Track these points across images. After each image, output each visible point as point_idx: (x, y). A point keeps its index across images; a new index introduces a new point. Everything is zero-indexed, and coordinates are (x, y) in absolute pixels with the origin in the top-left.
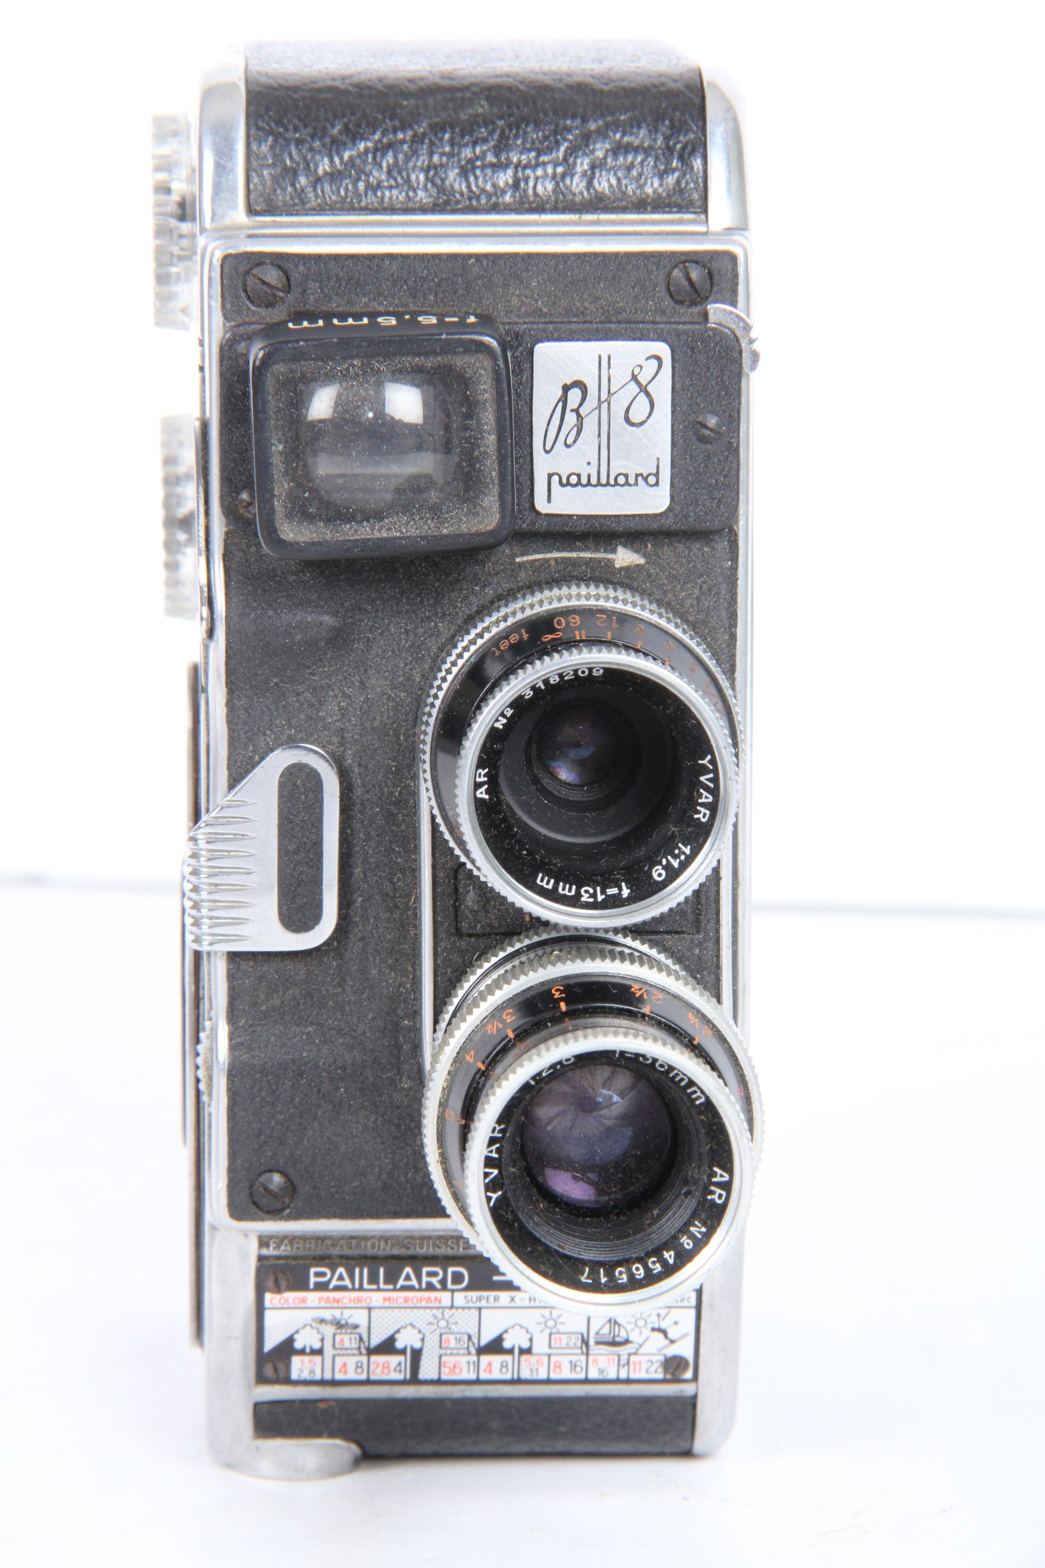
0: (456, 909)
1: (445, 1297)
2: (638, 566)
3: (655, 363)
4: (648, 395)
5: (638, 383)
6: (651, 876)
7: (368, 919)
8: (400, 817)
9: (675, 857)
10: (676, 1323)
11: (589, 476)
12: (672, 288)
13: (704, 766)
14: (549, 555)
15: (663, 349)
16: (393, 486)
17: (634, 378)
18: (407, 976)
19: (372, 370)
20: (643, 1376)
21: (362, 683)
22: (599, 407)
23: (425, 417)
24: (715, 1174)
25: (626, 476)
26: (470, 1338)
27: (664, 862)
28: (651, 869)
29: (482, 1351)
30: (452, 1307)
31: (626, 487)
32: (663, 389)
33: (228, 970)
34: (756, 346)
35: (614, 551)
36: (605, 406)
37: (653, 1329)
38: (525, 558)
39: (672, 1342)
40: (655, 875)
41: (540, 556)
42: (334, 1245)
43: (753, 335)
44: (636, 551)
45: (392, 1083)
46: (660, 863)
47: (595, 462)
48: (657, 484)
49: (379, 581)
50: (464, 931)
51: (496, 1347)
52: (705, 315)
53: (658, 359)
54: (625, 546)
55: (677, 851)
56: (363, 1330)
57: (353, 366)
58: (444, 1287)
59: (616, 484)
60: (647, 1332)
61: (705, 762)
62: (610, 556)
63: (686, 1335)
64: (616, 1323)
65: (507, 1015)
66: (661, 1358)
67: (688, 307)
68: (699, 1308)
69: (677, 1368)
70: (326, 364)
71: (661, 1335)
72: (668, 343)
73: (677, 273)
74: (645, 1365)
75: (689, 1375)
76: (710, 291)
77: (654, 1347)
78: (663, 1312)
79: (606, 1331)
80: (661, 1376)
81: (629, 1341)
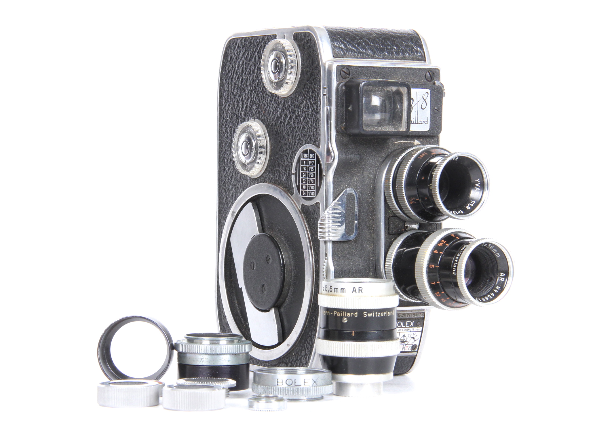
2: (419, 144)
3: (427, 94)
4: (426, 102)
5: (424, 99)
6: (466, 209)
8: (371, 206)
9: (471, 204)
10: (417, 336)
11: (414, 121)
12: (426, 77)
13: (477, 182)
14: (401, 142)
15: (428, 91)
16: (377, 121)
17: (423, 97)
19: (383, 90)
20: (407, 350)
21: (363, 173)
22: (416, 105)
23: (380, 105)
24: (501, 274)
25: (421, 121)
27: (469, 205)
28: (466, 207)
31: (421, 124)
32: (428, 100)
33: (332, 246)
34: (445, 91)
35: (414, 141)
36: (417, 104)
37: (412, 338)
38: (396, 142)
39: (415, 341)
40: (467, 208)
41: (399, 142)
43: (444, 88)
44: (419, 141)
46: (468, 206)
47: (415, 118)
48: (427, 124)
49: (367, 147)
50: (390, 233)
52: (434, 84)
53: (427, 93)
54: (417, 140)
55: (471, 203)
57: (380, 88)
59: (419, 123)
60: (410, 338)
61: (478, 181)
62: (414, 142)
63: (418, 339)
64: (405, 336)
65: (443, 241)
66: (412, 345)
67: (431, 81)
68: (422, 332)
69: (414, 348)
70: (374, 87)
71: (413, 339)
72: (429, 89)
73: (428, 74)
74: (408, 347)
75: (416, 350)
76: (434, 78)
77: (411, 342)
78: (414, 333)
79: (402, 338)
80: (411, 350)
81: (406, 341)
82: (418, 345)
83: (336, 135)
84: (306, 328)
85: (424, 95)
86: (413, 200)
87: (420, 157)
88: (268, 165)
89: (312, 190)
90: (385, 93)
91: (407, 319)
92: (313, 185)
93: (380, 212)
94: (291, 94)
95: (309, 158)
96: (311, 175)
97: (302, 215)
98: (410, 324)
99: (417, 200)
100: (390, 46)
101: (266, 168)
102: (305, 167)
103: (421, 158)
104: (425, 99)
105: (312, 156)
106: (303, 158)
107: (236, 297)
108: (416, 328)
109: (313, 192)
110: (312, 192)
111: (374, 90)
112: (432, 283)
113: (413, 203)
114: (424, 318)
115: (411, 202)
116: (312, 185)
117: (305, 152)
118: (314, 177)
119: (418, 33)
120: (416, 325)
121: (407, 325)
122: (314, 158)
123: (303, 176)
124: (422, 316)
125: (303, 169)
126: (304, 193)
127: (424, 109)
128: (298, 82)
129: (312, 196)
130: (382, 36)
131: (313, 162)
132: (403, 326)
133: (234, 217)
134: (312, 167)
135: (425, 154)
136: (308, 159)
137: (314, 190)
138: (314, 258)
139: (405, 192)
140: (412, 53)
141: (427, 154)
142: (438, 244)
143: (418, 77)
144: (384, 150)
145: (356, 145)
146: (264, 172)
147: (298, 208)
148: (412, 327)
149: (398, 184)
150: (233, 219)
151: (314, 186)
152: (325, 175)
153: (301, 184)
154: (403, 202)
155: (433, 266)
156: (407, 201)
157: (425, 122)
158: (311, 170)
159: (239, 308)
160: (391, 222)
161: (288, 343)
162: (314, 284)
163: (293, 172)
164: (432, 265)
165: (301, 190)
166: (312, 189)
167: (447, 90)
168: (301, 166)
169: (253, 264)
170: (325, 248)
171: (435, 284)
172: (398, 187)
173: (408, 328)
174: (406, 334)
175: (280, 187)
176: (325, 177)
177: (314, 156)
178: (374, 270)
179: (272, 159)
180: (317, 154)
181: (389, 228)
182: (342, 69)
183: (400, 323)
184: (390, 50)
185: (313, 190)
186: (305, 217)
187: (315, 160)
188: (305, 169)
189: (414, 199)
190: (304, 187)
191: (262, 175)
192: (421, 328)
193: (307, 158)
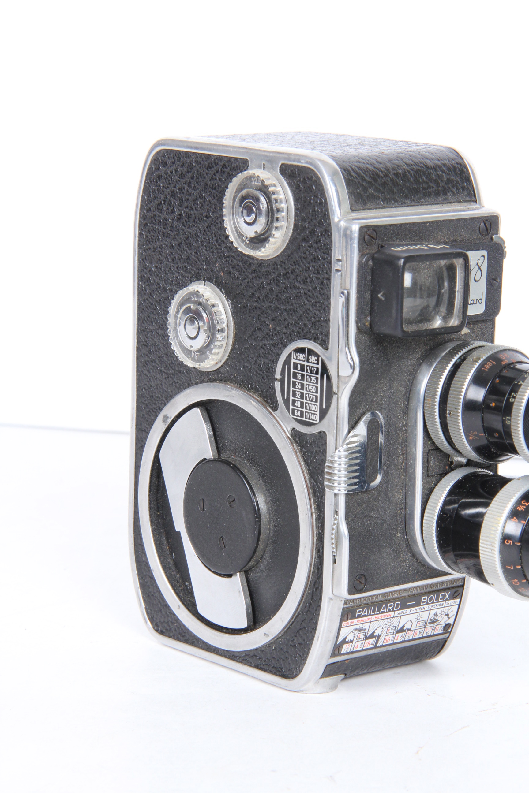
0: (428, 467)
1: (392, 613)
2: (468, 333)
3: (483, 258)
4: (481, 270)
5: (478, 266)
7: (389, 475)
10: (452, 611)
12: (481, 230)
15: (485, 253)
17: (477, 264)
18: (400, 495)
20: (438, 633)
21: (391, 385)
25: (474, 300)
26: (395, 627)
29: (398, 632)
30: (394, 617)
31: (473, 305)
32: (485, 267)
33: (346, 500)
37: (446, 615)
39: (449, 618)
42: (365, 600)
44: (468, 328)
45: (395, 535)
48: (481, 303)
50: (429, 475)
51: (402, 630)
52: (492, 239)
53: (483, 256)
56: (366, 631)
57: (426, 264)
58: (393, 611)
59: (471, 303)
60: (443, 616)
63: (453, 615)
64: (437, 614)
65: (524, 502)
66: (444, 625)
67: (486, 235)
68: (459, 605)
69: (448, 628)
70: (419, 263)
71: (446, 617)
72: (486, 250)
73: (482, 224)
74: (439, 628)
75: (450, 630)
76: (491, 230)
77: (444, 620)
78: (449, 608)
79: (433, 618)
80: (442, 632)
81: (438, 620)
82: (452, 624)
83: (356, 333)
84: (299, 614)
85: (479, 259)
86: (474, 435)
87: (485, 368)
88: (229, 356)
89: (312, 410)
90: (434, 271)
91: (440, 590)
92: (314, 405)
93: (415, 446)
94: (275, 257)
95: (308, 361)
96: (311, 388)
97: (293, 446)
98: (444, 596)
99: (480, 435)
100: (427, 183)
101: (227, 360)
102: (299, 373)
103: (487, 370)
104: (480, 266)
105: (313, 359)
106: (297, 359)
107: (168, 539)
108: (452, 601)
109: (314, 414)
110: (312, 414)
111: (419, 268)
112: (509, 567)
113: (473, 439)
114: (463, 586)
115: (470, 437)
116: (312, 404)
117: (301, 350)
118: (317, 392)
119: (462, 156)
120: (453, 597)
121: (441, 599)
122: (318, 363)
123: (296, 387)
124: (460, 583)
125: (297, 376)
126: (298, 412)
127: (478, 281)
128: (288, 241)
129: (312, 419)
130: (414, 167)
131: (316, 369)
132: (435, 601)
133: (168, 423)
134: (313, 376)
135: (491, 362)
136: (306, 363)
137: (317, 411)
138: (314, 514)
139: (462, 423)
140: (456, 191)
141: (494, 363)
142: (517, 508)
143: (470, 232)
144: (420, 347)
145: (383, 345)
146: (222, 366)
147: (285, 433)
148: (447, 600)
149: (450, 409)
150: (166, 426)
151: (316, 406)
152: (336, 393)
153: (291, 398)
154: (459, 436)
155: (511, 541)
156: (465, 436)
157: (479, 301)
158: (312, 381)
159: (172, 558)
160: (431, 458)
161: (267, 633)
162: (314, 554)
163: (278, 376)
164: (509, 541)
165: (291, 407)
166: (311, 408)
167: (509, 248)
168: (292, 370)
169: (202, 502)
170: (335, 503)
171: (512, 568)
172: (450, 414)
173: (441, 603)
174: (439, 611)
175: (253, 395)
176: (336, 396)
177: (318, 360)
178: (403, 529)
179: (235, 349)
180: (324, 358)
181: (427, 468)
182: (366, 232)
183: (432, 597)
184: (427, 189)
185: (314, 411)
186: (298, 449)
187: (319, 366)
188: (299, 376)
189: (476, 433)
190: (298, 404)
191: (217, 369)
192: (459, 600)
193: (304, 361)
